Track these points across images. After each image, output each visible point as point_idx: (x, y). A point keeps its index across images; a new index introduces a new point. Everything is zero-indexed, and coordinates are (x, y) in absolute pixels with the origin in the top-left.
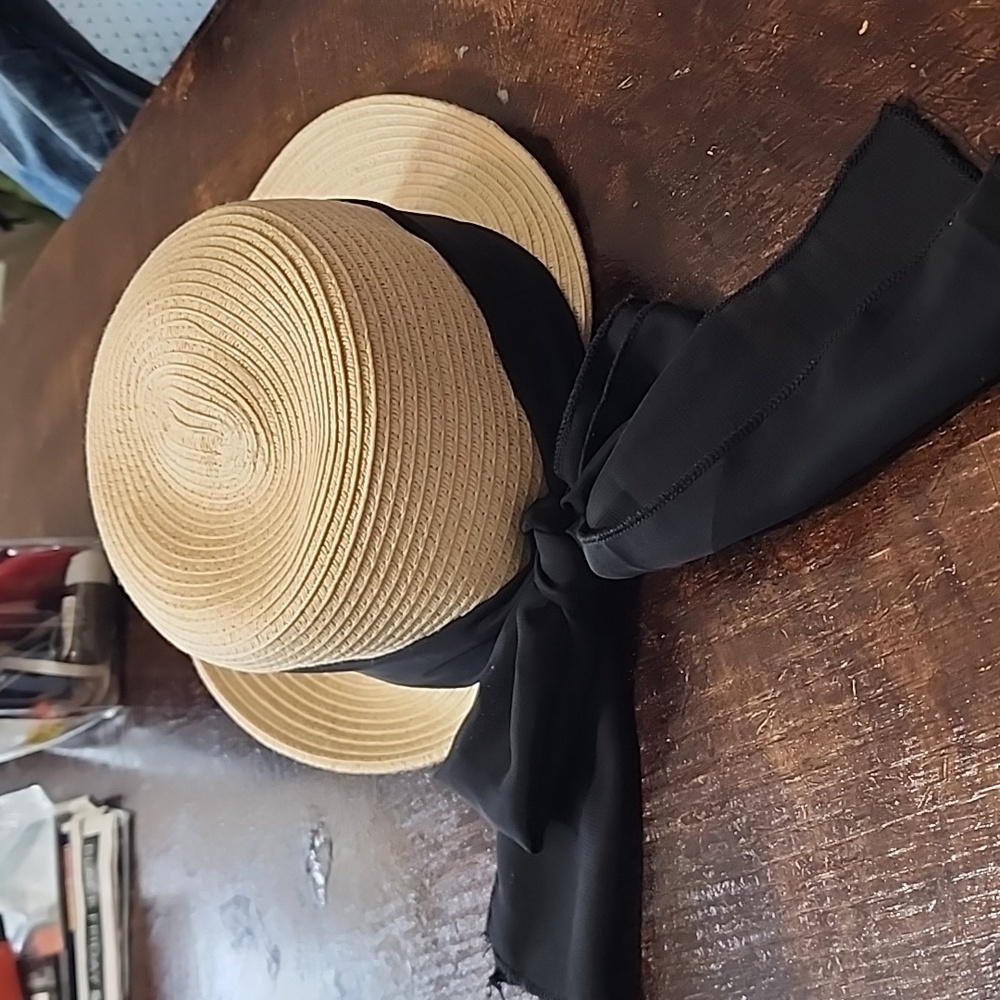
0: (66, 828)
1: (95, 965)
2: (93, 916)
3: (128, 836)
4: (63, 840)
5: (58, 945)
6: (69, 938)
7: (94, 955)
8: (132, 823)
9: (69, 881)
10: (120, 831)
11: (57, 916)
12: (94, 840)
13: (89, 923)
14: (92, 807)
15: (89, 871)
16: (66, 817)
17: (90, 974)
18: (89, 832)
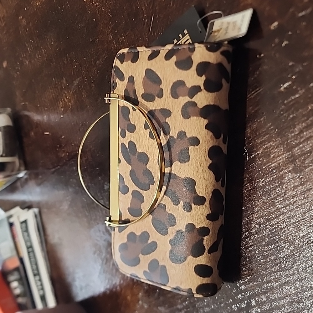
0: (11, 220)
1: (35, 267)
2: (30, 250)
3: (39, 217)
4: (11, 225)
5: (17, 263)
6: (21, 260)
7: (34, 263)
8: (40, 212)
9: (17, 239)
10: (36, 216)
11: (14, 253)
12: (25, 222)
13: (29, 253)
14: (21, 210)
15: (26, 234)
16: (10, 216)
17: (33, 270)
18: (22, 219)
